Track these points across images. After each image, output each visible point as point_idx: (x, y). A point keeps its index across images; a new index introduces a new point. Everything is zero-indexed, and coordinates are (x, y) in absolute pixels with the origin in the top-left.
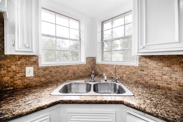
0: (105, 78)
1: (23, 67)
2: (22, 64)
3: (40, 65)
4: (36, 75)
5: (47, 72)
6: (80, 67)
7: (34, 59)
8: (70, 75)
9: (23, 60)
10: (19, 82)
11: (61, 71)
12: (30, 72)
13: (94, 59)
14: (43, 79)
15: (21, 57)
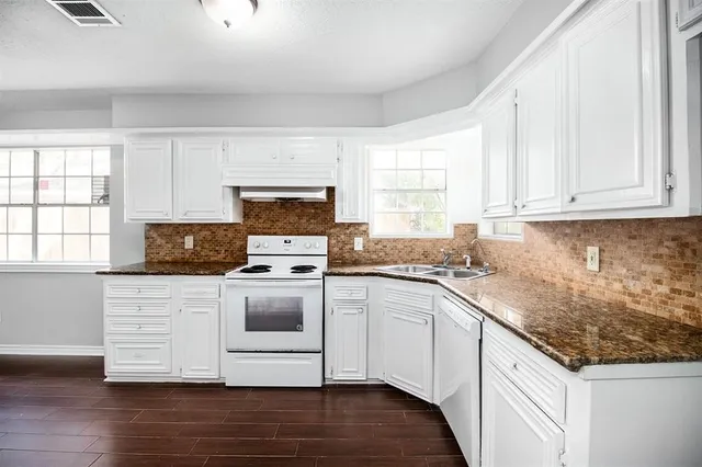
0: (468, 265)
1: (351, 236)
2: (350, 233)
3: (371, 236)
4: (366, 250)
5: (380, 246)
6: (439, 244)
7: (363, 228)
8: (417, 257)
9: (351, 229)
10: (347, 255)
11: (400, 246)
12: (358, 244)
13: (473, 229)
14: (374, 257)
15: (350, 225)
